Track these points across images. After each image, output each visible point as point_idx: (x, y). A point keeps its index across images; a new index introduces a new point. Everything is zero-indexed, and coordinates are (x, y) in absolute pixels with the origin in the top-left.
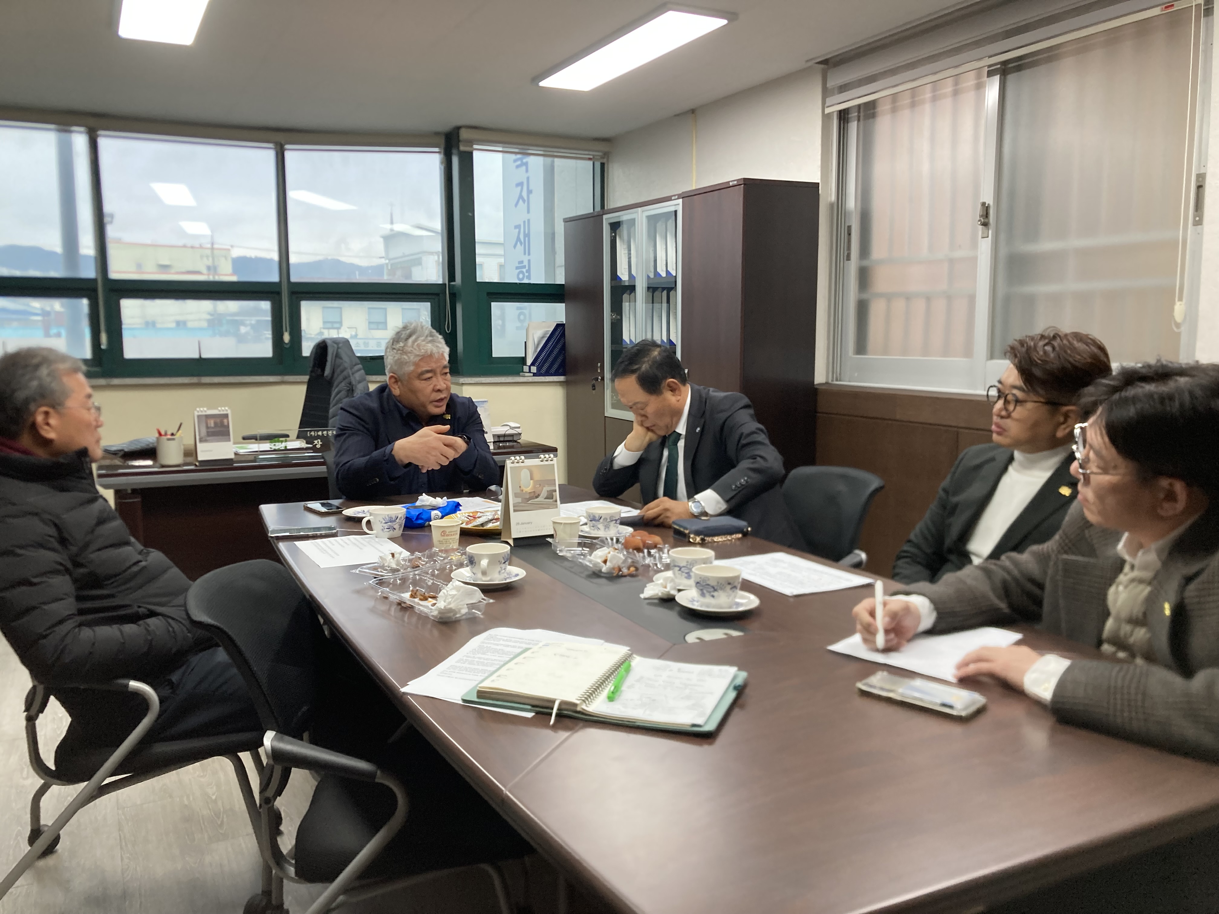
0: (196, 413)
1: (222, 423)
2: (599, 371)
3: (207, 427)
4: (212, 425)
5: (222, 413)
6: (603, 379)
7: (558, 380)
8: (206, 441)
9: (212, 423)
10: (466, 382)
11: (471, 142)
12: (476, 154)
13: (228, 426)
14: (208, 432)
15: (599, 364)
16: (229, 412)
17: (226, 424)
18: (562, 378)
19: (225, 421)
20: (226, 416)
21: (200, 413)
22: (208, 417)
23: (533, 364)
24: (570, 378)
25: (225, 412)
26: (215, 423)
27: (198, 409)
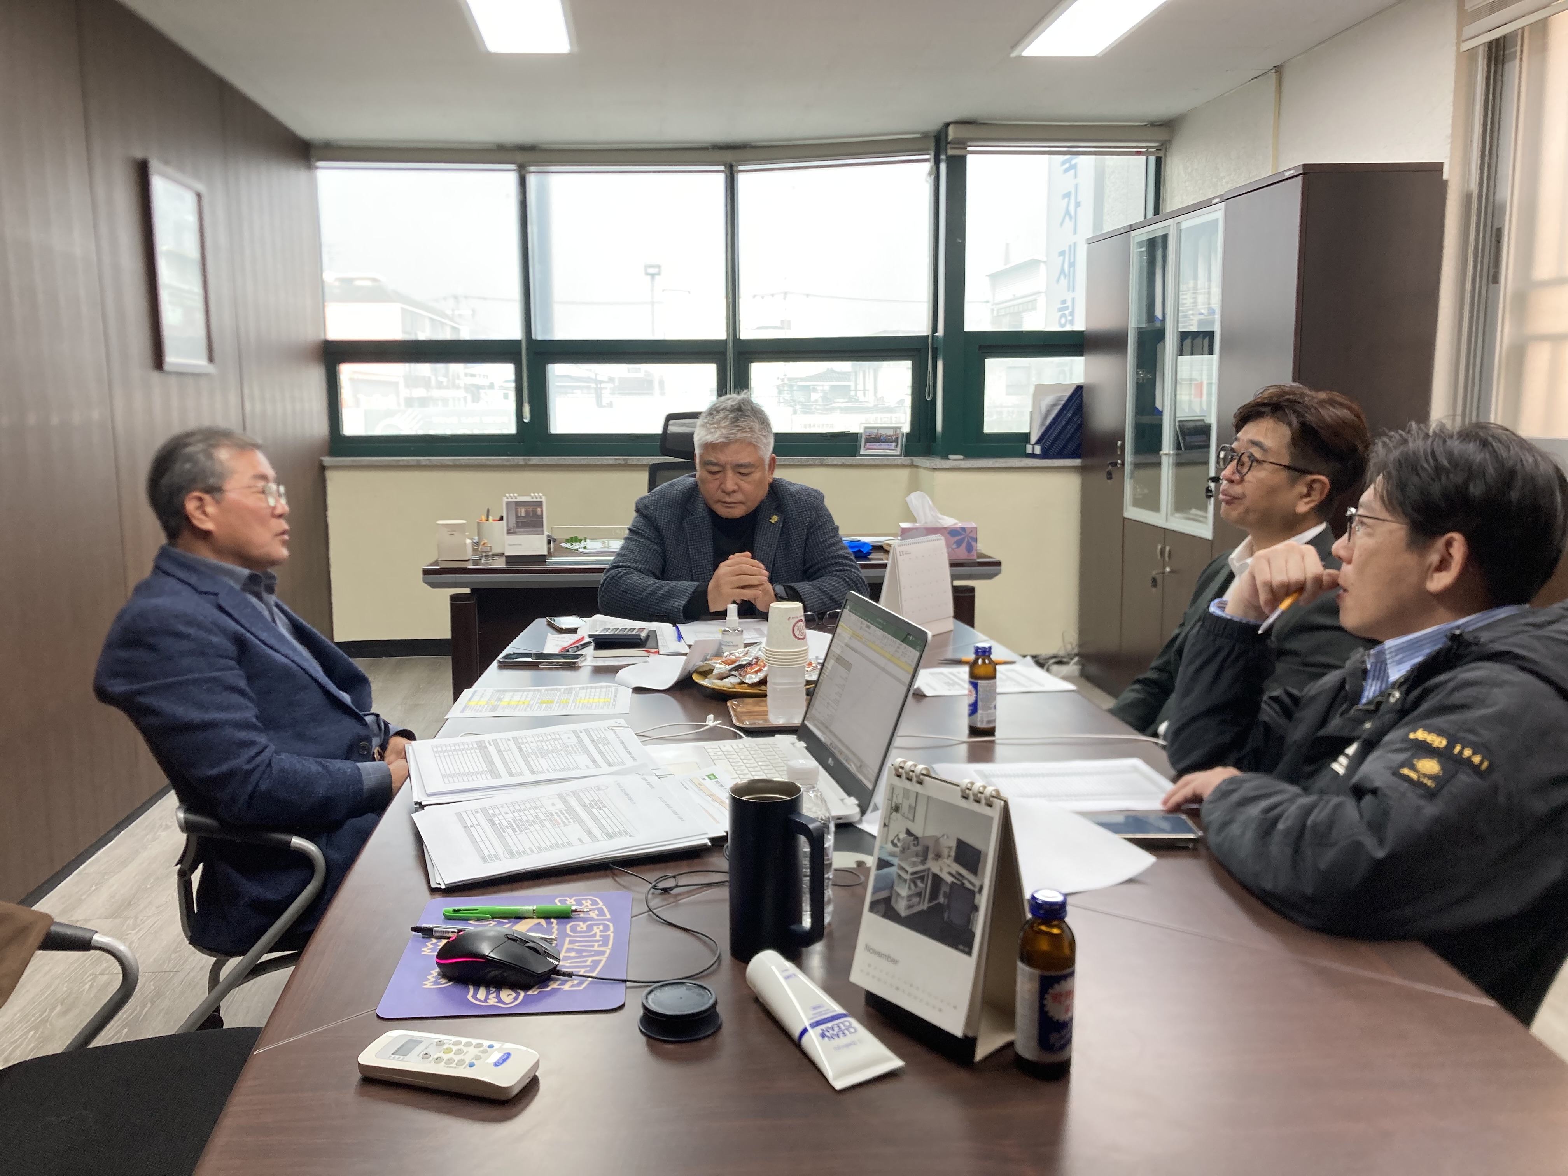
0: (505, 500)
1: (535, 512)
2: (1119, 453)
3: (517, 517)
4: (523, 515)
5: (535, 500)
6: (1123, 464)
7: (1071, 465)
8: (515, 533)
9: (522, 512)
10: (938, 467)
11: (962, 143)
12: (970, 158)
13: (541, 517)
14: (517, 523)
15: (1119, 443)
16: (544, 499)
17: (539, 513)
18: (1077, 462)
19: (539, 510)
20: (540, 504)
21: (510, 500)
22: (519, 504)
23: (1038, 442)
24: (1089, 461)
25: (539, 500)
26: (527, 512)
27: (507, 495)
